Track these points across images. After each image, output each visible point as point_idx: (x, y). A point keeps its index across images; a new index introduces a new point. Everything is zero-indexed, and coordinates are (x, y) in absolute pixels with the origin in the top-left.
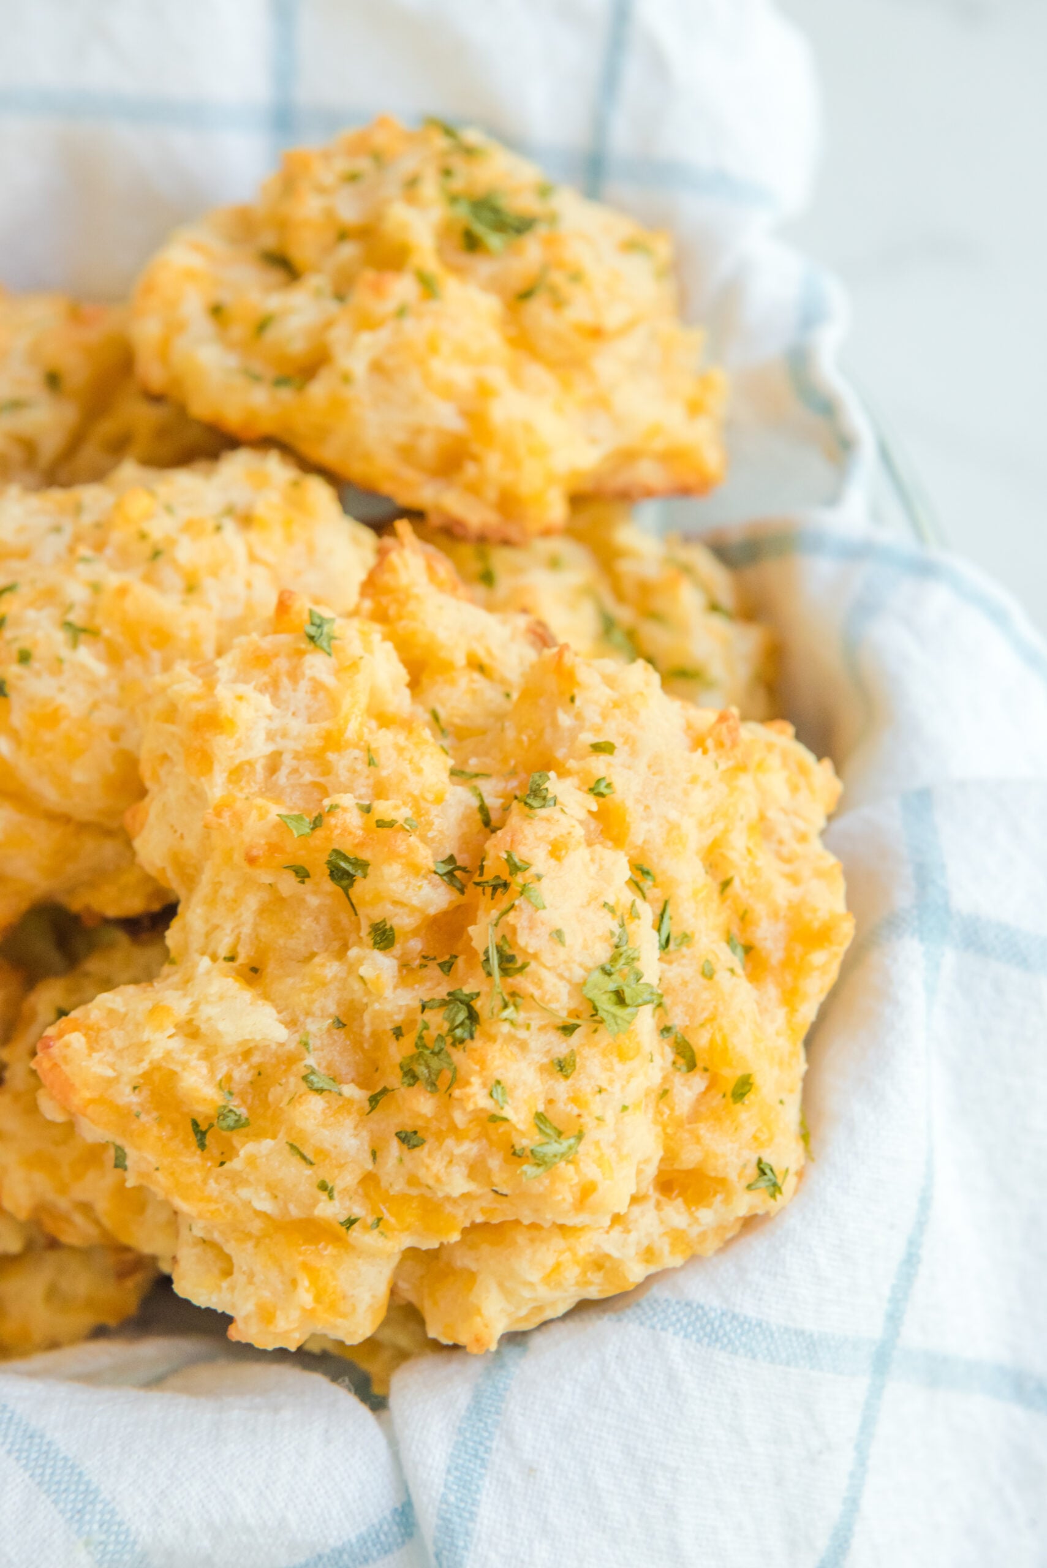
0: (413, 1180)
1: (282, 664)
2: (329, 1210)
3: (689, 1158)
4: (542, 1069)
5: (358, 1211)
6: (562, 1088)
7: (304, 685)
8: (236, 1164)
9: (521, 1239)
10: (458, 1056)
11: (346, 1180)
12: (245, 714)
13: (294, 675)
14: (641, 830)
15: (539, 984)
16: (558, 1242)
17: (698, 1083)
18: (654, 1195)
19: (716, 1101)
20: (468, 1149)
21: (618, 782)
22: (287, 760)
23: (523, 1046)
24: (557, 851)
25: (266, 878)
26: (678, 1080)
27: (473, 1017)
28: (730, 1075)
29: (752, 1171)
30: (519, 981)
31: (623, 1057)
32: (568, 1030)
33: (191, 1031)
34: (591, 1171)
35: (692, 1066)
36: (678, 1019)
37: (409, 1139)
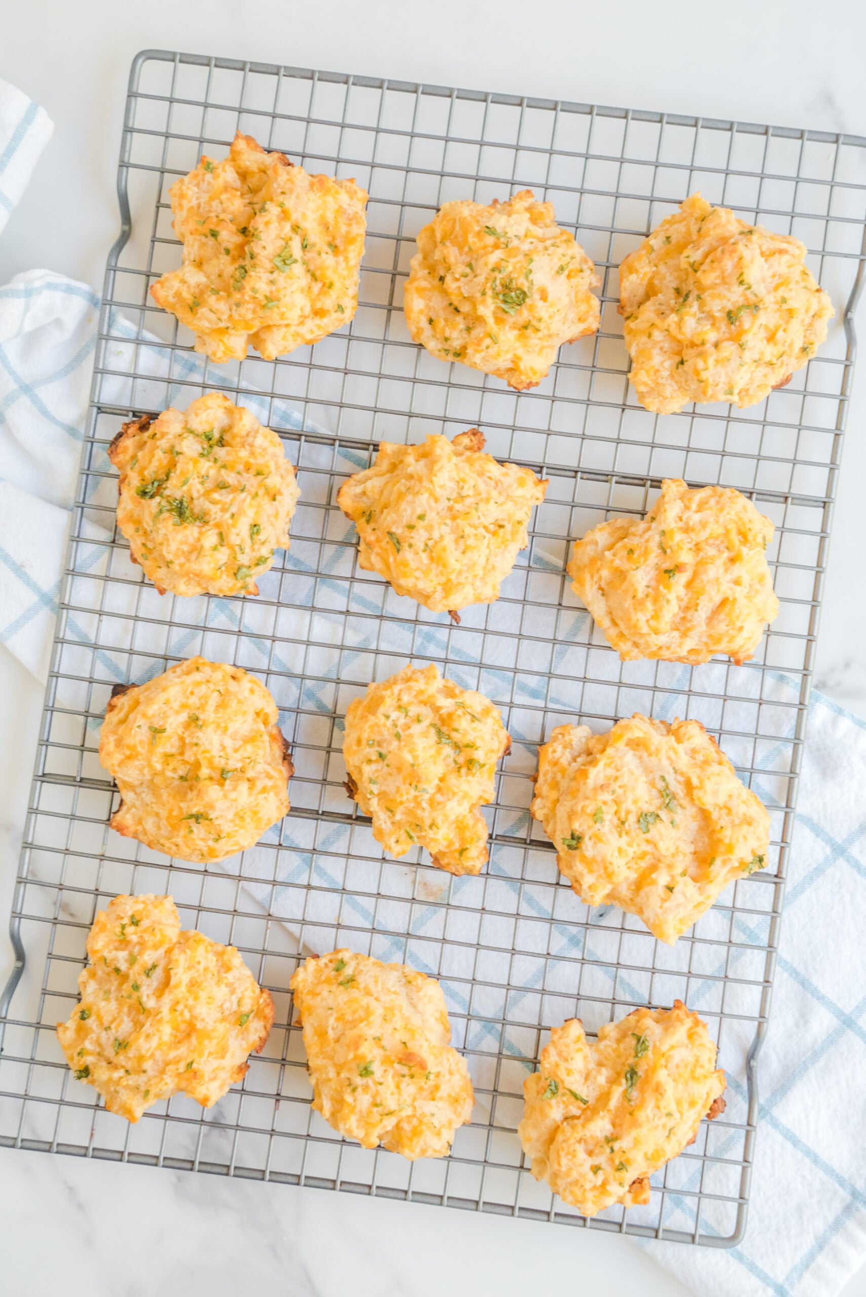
0: (240, 315)
1: (200, 177)
2: (222, 325)
3: (319, 305)
4: (267, 284)
5: (229, 325)
6: (274, 288)
7: (206, 183)
8: (199, 315)
9: (274, 329)
10: (243, 282)
11: (225, 317)
12: (189, 193)
13: (203, 180)
14: (295, 216)
15: (261, 261)
16: (284, 330)
17: (319, 285)
18: (312, 316)
19: (325, 289)
20: (251, 306)
21: (286, 203)
22: (202, 205)
23: (260, 278)
24: (267, 224)
25: (198, 238)
26: (313, 284)
27: (246, 272)
28: (327, 282)
29: (336, 307)
30: (255, 260)
31: (291, 278)
32: (272, 272)
33: (183, 281)
34: (283, 310)
35: (316, 280)
36: (312, 267)
37: (238, 305)
